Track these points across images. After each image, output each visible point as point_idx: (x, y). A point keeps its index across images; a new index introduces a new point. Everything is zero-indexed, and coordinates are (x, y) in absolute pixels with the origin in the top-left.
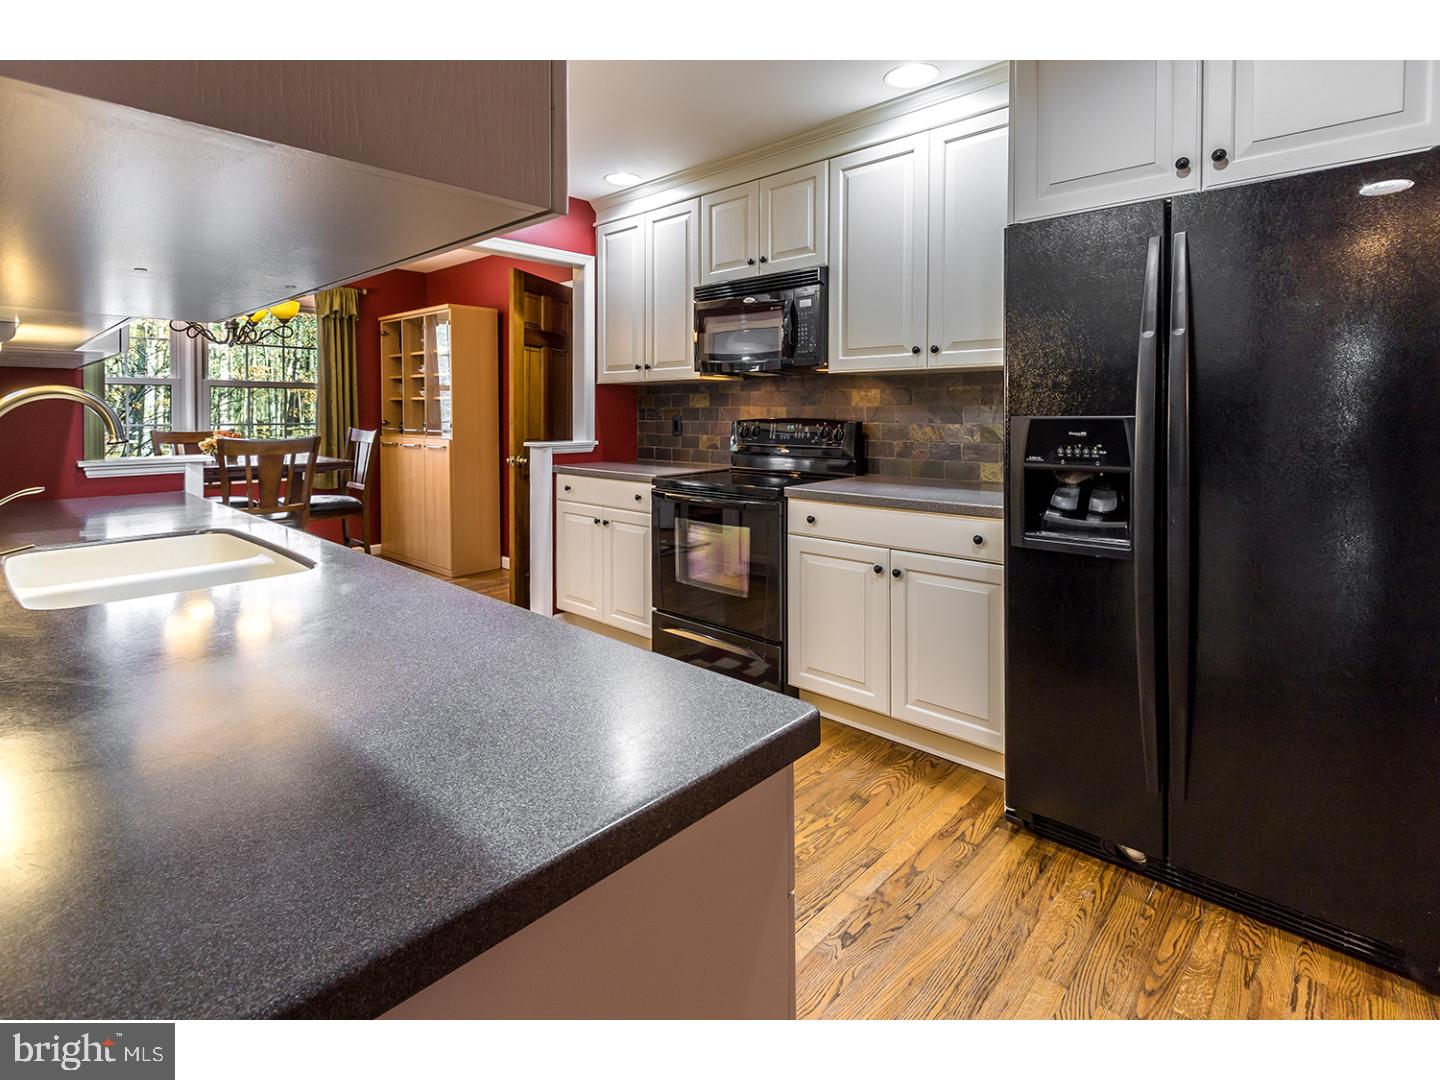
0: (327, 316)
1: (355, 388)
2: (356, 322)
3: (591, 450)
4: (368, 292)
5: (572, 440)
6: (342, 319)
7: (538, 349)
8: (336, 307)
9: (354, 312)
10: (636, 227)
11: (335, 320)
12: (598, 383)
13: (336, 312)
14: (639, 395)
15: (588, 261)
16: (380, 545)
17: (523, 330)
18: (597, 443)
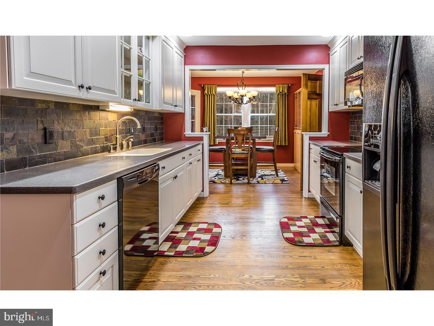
0: (279, 94)
1: (286, 115)
2: (287, 95)
3: (326, 136)
4: (291, 85)
5: (321, 132)
6: (283, 95)
7: (316, 100)
8: (281, 91)
9: (286, 92)
10: (336, 51)
11: (281, 95)
12: (329, 111)
13: (281, 92)
14: (350, 115)
15: (326, 67)
16: (293, 164)
17: (307, 94)
18: (329, 133)
